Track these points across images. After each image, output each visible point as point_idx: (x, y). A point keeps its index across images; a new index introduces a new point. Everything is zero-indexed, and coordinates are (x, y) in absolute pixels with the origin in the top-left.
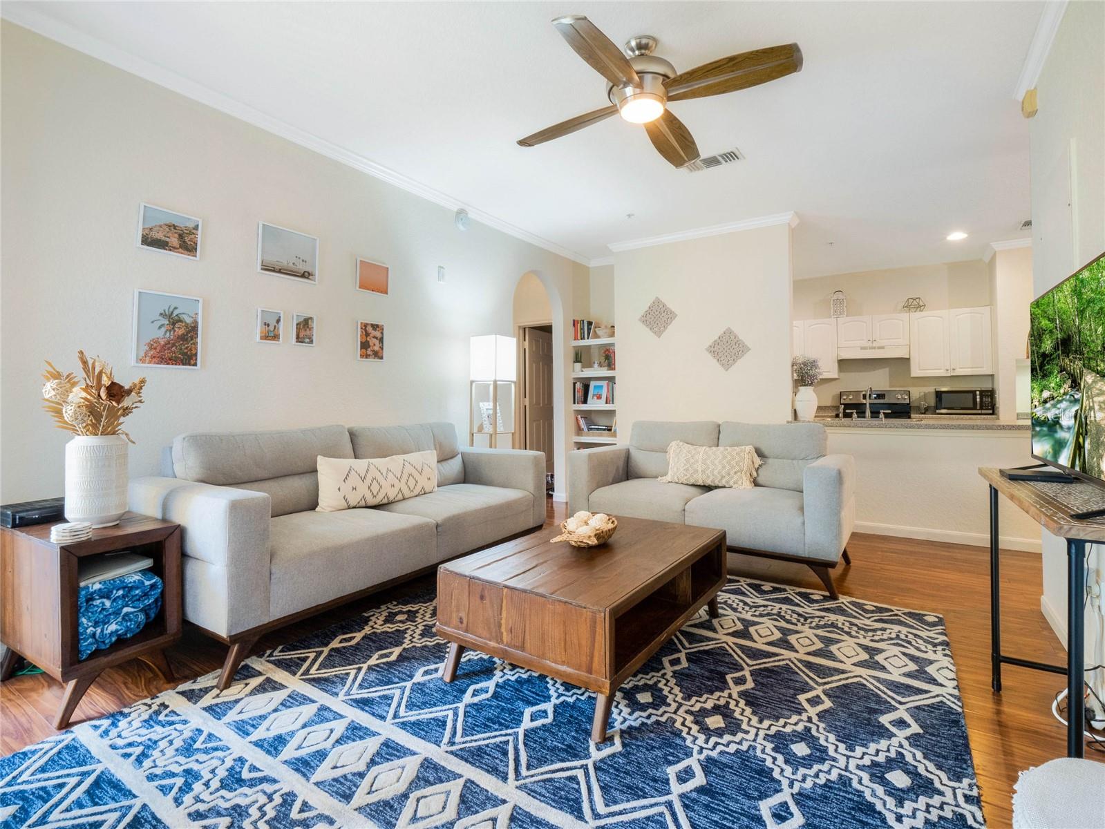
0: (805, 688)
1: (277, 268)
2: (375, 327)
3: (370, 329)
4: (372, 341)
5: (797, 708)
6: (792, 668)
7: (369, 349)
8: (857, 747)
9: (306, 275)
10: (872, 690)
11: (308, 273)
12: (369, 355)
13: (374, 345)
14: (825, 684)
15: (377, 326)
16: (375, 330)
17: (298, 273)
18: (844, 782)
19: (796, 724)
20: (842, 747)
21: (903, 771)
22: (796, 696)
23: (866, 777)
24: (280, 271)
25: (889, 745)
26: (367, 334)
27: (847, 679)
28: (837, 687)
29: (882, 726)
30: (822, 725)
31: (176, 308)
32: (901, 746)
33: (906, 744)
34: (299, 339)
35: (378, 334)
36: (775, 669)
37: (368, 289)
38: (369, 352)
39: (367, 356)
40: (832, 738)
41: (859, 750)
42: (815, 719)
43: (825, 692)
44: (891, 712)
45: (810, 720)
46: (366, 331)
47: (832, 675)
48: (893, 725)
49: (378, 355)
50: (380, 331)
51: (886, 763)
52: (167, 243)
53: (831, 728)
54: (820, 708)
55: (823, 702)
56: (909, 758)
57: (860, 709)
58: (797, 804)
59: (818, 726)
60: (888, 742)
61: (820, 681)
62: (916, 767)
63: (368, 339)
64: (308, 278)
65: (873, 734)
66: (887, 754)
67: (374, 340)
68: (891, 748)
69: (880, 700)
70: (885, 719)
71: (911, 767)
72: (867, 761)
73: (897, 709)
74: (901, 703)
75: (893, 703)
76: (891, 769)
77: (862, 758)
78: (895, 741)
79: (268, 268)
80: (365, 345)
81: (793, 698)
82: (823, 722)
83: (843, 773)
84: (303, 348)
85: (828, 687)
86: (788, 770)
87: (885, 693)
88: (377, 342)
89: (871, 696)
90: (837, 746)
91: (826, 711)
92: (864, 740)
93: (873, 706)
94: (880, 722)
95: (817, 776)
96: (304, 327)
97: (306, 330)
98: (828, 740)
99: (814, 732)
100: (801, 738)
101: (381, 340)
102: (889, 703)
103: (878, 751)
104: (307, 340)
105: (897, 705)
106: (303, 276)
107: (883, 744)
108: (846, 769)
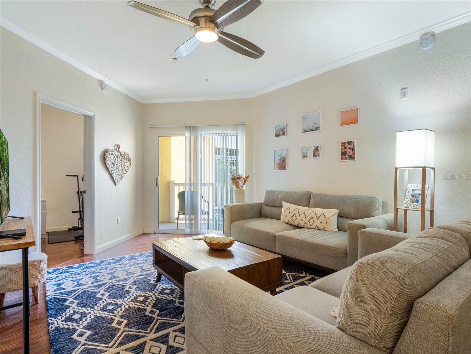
0: (127, 325)
1: (307, 130)
2: (350, 143)
3: (346, 145)
4: (348, 150)
5: (123, 317)
6: (142, 330)
7: (346, 155)
8: (94, 318)
9: (317, 129)
10: (100, 343)
11: (318, 127)
12: (347, 158)
13: (350, 152)
14: (122, 333)
15: (351, 142)
16: (350, 144)
17: (314, 129)
18: (92, 307)
19: (118, 312)
20: (98, 315)
21: (76, 319)
22: (128, 321)
23: (87, 312)
24: (308, 131)
25: (83, 324)
26: (345, 148)
27: (116, 342)
28: (116, 335)
29: (88, 329)
30: (110, 317)
31: (281, 153)
32: (78, 326)
33: (77, 328)
34: (315, 156)
35: (351, 146)
36: (148, 325)
37: (346, 124)
38: (347, 156)
39: (346, 159)
40: (103, 315)
41: (92, 317)
42: (114, 317)
43: (119, 329)
44: (87, 337)
45: (115, 316)
46: (344, 146)
47: (123, 339)
48: (84, 332)
49: (352, 157)
50: (353, 144)
51: (82, 319)
52: (280, 134)
53: (106, 318)
54: (115, 322)
55: (116, 324)
56: (75, 324)
57: (101, 332)
58: (101, 298)
59: (111, 316)
60: (84, 325)
61: (125, 333)
62: (71, 323)
63: (346, 150)
64: (318, 130)
65: (91, 325)
66: (82, 321)
67: (349, 150)
68: (82, 324)
69: (94, 340)
70: (89, 333)
71: (73, 322)
72: (88, 316)
73: (85, 340)
74: (84, 344)
75: (88, 343)
76: (80, 318)
77: (90, 316)
78: (81, 327)
79: (304, 131)
80: (343, 154)
81: (128, 319)
82: (111, 318)
83: (94, 309)
84: (317, 159)
85: (120, 332)
86: (109, 301)
87: (94, 345)
88: (351, 151)
89: (99, 340)
90: (100, 314)
91: (112, 322)
92: (93, 321)
93: (96, 336)
94: (90, 331)
95: (100, 305)
96: (316, 151)
97: (317, 152)
98: (104, 314)
99: (111, 314)
100: (113, 310)
101: (353, 149)
102: (90, 341)
103: (86, 320)
104: (318, 156)
105: (86, 342)
106: (316, 130)
107: (85, 323)
108: (93, 310)
